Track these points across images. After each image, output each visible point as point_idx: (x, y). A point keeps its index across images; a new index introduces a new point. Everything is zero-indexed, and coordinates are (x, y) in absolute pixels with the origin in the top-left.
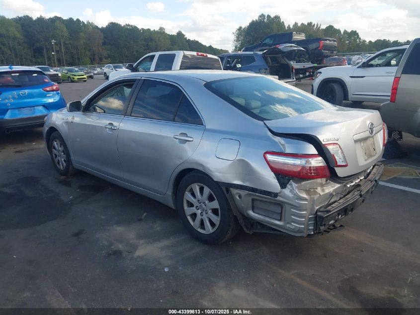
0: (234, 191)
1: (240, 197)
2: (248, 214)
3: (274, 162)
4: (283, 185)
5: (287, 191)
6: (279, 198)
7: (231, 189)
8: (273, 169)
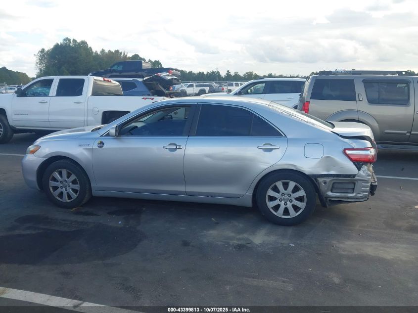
0: (321, 180)
1: (325, 183)
2: (327, 195)
3: (352, 155)
4: (359, 169)
5: (361, 172)
6: (356, 178)
7: (319, 179)
8: (351, 160)
